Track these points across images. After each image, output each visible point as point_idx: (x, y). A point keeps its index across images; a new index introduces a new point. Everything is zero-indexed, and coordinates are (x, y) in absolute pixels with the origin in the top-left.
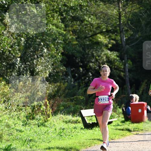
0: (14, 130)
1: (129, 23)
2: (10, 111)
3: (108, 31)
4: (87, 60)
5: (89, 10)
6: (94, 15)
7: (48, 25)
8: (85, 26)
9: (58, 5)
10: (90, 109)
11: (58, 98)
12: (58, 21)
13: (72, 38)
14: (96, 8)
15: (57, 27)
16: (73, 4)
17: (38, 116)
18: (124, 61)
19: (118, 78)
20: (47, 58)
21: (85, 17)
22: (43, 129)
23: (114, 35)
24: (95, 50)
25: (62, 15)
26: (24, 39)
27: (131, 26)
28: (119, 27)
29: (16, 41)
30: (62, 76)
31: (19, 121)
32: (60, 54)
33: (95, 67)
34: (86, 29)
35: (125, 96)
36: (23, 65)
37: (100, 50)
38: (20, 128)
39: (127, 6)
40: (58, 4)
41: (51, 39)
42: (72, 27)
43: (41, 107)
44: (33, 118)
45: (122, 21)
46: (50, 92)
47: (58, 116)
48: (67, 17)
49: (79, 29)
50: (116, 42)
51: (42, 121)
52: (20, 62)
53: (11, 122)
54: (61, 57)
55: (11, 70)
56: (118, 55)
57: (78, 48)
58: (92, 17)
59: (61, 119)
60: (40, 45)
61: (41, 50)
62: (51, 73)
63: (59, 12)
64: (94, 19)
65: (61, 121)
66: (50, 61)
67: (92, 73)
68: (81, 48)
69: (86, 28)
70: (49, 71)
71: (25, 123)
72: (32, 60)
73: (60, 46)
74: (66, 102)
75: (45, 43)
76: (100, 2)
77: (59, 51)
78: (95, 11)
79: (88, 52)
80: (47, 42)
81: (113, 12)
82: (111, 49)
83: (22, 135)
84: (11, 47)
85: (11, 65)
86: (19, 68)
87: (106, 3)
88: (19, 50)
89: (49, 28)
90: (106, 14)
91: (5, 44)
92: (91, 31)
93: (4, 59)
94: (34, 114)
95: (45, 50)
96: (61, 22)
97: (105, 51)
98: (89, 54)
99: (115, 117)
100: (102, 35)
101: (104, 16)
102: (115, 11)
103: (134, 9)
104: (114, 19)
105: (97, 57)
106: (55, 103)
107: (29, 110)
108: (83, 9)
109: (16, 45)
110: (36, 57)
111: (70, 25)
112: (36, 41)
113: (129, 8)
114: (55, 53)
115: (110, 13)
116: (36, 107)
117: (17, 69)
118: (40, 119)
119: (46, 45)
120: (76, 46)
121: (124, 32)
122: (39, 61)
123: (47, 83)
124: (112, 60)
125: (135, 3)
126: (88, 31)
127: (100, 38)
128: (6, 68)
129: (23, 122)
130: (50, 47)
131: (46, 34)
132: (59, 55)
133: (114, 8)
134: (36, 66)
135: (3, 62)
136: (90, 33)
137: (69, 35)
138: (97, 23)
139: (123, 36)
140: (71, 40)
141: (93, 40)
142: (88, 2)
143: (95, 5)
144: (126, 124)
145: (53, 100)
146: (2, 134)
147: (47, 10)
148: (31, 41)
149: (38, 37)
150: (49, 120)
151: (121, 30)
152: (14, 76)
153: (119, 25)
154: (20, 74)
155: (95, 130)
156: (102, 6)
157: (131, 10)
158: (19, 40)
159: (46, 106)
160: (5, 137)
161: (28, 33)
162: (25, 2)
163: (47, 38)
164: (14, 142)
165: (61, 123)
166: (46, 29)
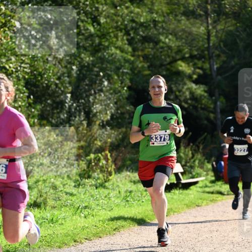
0: (62, 193)
1: (222, 46)
3: (192, 57)
5: (166, 28)
6: (173, 34)
7: (110, 48)
8: (160, 50)
9: (124, 20)
11: (123, 149)
12: (124, 43)
13: (143, 67)
14: (175, 24)
15: (122, 51)
16: (144, 20)
17: (96, 174)
18: (214, 98)
19: (206, 122)
21: (162, 38)
22: (103, 192)
23: (201, 61)
24: (173, 82)
25: (129, 35)
26: (77, 67)
27: (224, 49)
28: (208, 51)
29: (65, 70)
30: (128, 119)
31: (69, 181)
32: (125, 88)
34: (162, 54)
35: (215, 146)
36: (75, 103)
37: (181, 83)
38: (71, 190)
39: (218, 22)
40: (122, 19)
42: (142, 50)
43: (100, 161)
44: (89, 177)
45: (211, 42)
46: (112, 141)
47: (123, 173)
48: (136, 37)
49: (152, 53)
50: (203, 71)
51: (101, 180)
52: (71, 100)
53: (58, 183)
54: (128, 92)
55: (58, 110)
56: (206, 89)
58: (170, 37)
59: (127, 178)
60: (98, 75)
61: (99, 83)
62: (114, 115)
63: (125, 29)
64: (173, 40)
65: (127, 182)
66: (112, 99)
69: (161, 52)
70: (111, 112)
71: (78, 183)
72: (88, 96)
73: (126, 77)
74: (134, 155)
75: (105, 73)
76: (181, 17)
77: (125, 85)
78: (175, 29)
80: (108, 72)
81: (200, 29)
82: (196, 82)
83: (73, 200)
84: (59, 78)
85: (58, 103)
86: (70, 107)
87: (190, 17)
88: (70, 83)
89: (111, 53)
90: (190, 33)
91: (50, 74)
92: (169, 56)
93: (49, 95)
94: (90, 171)
95: (106, 83)
96: (128, 45)
97: (188, 84)
99: (202, 175)
100: (183, 62)
101: (187, 35)
102: (202, 28)
103: (229, 27)
104: (201, 39)
105: (177, 93)
106: (119, 156)
107: (83, 165)
108: (158, 26)
109: (65, 77)
110: (93, 92)
111: (141, 48)
112: (92, 71)
113: (221, 25)
114: (120, 87)
115: (196, 32)
116: (93, 161)
117: (67, 109)
118: (98, 178)
119: (106, 75)
120: (148, 77)
121: (215, 58)
122: (98, 97)
123: (108, 128)
124: (198, 97)
125: (230, 18)
126: (165, 57)
127: (181, 66)
128: (51, 108)
129: (75, 182)
130: (112, 78)
131: (107, 61)
132: (124, 89)
133: (201, 25)
134: (93, 105)
135: (48, 100)
136: (168, 60)
137: (138, 63)
138: (177, 45)
139: (213, 64)
140: (141, 69)
141: (172, 69)
142: (164, 16)
143: (175, 20)
144: (217, 185)
145: (117, 151)
146: (46, 198)
147: (108, 27)
148: (86, 71)
149: (96, 64)
150: (111, 180)
151: (211, 55)
152: (62, 119)
153: (208, 48)
154: (71, 116)
155: (173, 193)
156: (184, 22)
157: (225, 27)
158: (69, 69)
159: (106, 160)
160: (51, 202)
161: (82, 59)
162: (78, 17)
163: (109, 65)
164: (62, 209)
165: (127, 183)
166: (107, 53)
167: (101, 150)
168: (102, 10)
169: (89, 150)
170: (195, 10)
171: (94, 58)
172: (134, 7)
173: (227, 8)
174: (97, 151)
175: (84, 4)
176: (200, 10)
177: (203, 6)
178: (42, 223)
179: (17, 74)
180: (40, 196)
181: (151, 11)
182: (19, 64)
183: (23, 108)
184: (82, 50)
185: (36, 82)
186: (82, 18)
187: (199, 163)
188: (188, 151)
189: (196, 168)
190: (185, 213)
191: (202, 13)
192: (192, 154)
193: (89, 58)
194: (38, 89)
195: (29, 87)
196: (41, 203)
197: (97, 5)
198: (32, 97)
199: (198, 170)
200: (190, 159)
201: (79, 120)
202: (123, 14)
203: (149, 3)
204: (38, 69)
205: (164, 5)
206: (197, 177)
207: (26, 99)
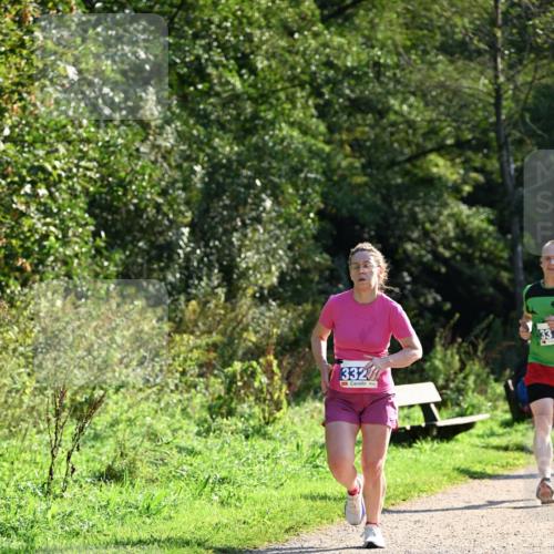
0: (171, 449)
1: (528, 120)
2: (160, 391)
3: (461, 145)
4: (397, 233)
5: (402, 80)
6: (419, 93)
7: (277, 126)
9: (308, 64)
10: (404, 383)
11: (307, 350)
12: (308, 113)
13: (351, 166)
14: (424, 72)
15: (305, 131)
16: (353, 61)
17: (245, 406)
18: (509, 236)
19: (491, 290)
20: (272, 227)
21: (392, 101)
22: (262, 446)
23: (480, 155)
24: (420, 202)
25: (321, 95)
26: (203, 168)
27: (534, 127)
28: (497, 132)
29: (177, 174)
30: (318, 283)
31: (187, 421)
32: (312, 215)
33: (421, 256)
34: (393, 138)
35: (513, 343)
36: (199, 248)
37: (437, 204)
38: (189, 443)
39: (520, 68)
40: (306, 61)
41: (284, 167)
42: (349, 130)
43: (254, 378)
44: (231, 413)
45: (504, 112)
46: (282, 332)
47: (306, 404)
48: (335, 101)
49: (373, 137)
50: (485, 177)
51: (257, 420)
52: (189, 241)
53: (161, 425)
54: (317, 224)
55: (162, 264)
56: (492, 217)
57: (368, 195)
58: (412, 99)
59: (315, 414)
60: (251, 185)
61: (254, 204)
62: (287, 274)
63: (311, 85)
64: (417, 108)
65: (315, 423)
66: (282, 238)
67: (411, 274)
68: (378, 196)
69: (392, 134)
70: (281, 267)
71: (206, 426)
72: (228, 233)
73: (313, 189)
75: (265, 181)
76: (437, 55)
77: (311, 207)
78: (422, 84)
79: (400, 207)
80: (272, 178)
81: (479, 83)
82: (470, 201)
83: (195, 465)
84: (164, 193)
85: (161, 248)
86: (188, 258)
87: (457, 56)
88: (188, 203)
89: (281, 136)
90: (456, 92)
91: (144, 184)
92: (409, 144)
93: (142, 230)
94: (232, 399)
95: (268, 203)
96: (318, 117)
97: (452, 205)
98: (402, 216)
99: (484, 408)
100: (442, 156)
101: (450, 96)
102: (484, 81)
103: (543, 77)
104: (480, 105)
105: (428, 225)
106: (297, 365)
107: (217, 385)
108: (384, 75)
109: (179, 189)
110: (239, 224)
111: (346, 125)
112: (238, 175)
113: (526, 74)
114: (299, 211)
115: (469, 88)
116: (239, 377)
117: (181, 261)
118: (250, 416)
119: (269, 186)
120: (361, 190)
121: (511, 148)
122: (250, 235)
123: (274, 303)
124: (475, 234)
125: (546, 57)
126: (400, 145)
127: (437, 165)
128: (146, 257)
129: (198, 425)
130: (282, 192)
131: (270, 155)
132: (309, 217)
133: (482, 73)
134: (240, 250)
135: (139, 241)
136: (407, 151)
137: (340, 157)
138: (428, 118)
139: (508, 161)
140: (347, 173)
141: (416, 171)
142: (399, 54)
143: (423, 62)
144: (516, 431)
145: (291, 356)
146: (134, 460)
147: (273, 78)
148: (225, 176)
149: (246, 162)
150: (280, 419)
151: (503, 140)
152: (171, 283)
153: (497, 126)
154: (190, 277)
155: (420, 449)
156: (444, 68)
157: (534, 78)
158: (187, 173)
159: (269, 376)
160: (145, 470)
161: (215, 149)
162: (206, 56)
163: (275, 164)
164: (171, 485)
165: (315, 426)
166: (271, 137)
167: (256, 353)
168: (260, 39)
169: (231, 352)
170: (467, 39)
171: (242, 148)
172: (330, 33)
173: (539, 35)
174: (250, 356)
175: (219, 26)
176: (479, 41)
177: (484, 30)
178: (125, 515)
179: (70, 183)
180: (122, 455)
181: (369, 43)
182: (76, 161)
183: (83, 258)
184: (215, 130)
185: (112, 201)
186: (216, 58)
187: (475, 382)
188: (452, 356)
189: (470, 393)
190: (443, 493)
191: (482, 46)
192: (461, 360)
193: (232, 149)
194: (119, 217)
195: (97, 211)
196: (123, 471)
197: (248, 30)
198: (103, 234)
199: (473, 398)
200: (456, 373)
201: (207, 284)
202: (306, 49)
203: (364, 24)
204: (117, 171)
205: (399, 30)
206: (471, 414)
207: (91, 239)
